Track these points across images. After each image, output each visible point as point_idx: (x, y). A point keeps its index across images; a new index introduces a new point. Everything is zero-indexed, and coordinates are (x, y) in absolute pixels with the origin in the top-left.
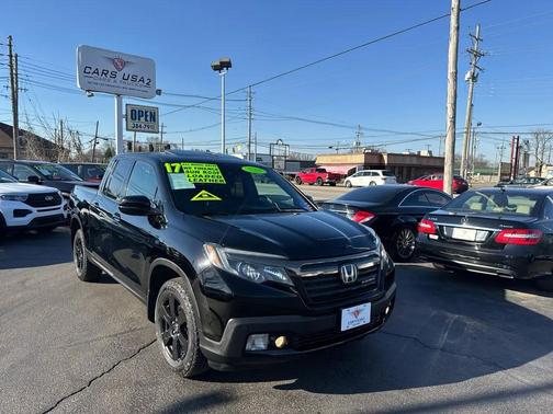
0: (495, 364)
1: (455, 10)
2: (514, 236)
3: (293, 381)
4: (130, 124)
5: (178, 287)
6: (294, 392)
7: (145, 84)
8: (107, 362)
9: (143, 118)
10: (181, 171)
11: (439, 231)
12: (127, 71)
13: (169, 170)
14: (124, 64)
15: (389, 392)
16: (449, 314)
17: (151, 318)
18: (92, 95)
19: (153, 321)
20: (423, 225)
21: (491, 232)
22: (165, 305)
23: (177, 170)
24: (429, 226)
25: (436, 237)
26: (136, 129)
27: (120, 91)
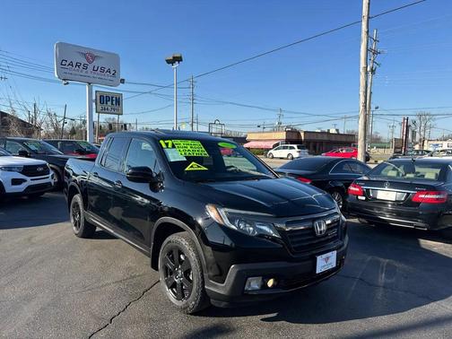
0: (428, 298)
1: (366, 18)
2: (426, 196)
3: (275, 315)
5: (183, 240)
6: (278, 323)
7: (112, 74)
8: (120, 303)
9: (109, 102)
10: (173, 146)
11: (366, 193)
12: (97, 63)
13: (164, 146)
14: (94, 58)
15: (352, 321)
16: (382, 260)
17: (154, 265)
18: (68, 83)
19: (157, 269)
20: (352, 188)
21: (408, 194)
22: (168, 255)
23: (170, 146)
24: (357, 189)
25: (364, 198)
26: (104, 111)
27: (90, 80)
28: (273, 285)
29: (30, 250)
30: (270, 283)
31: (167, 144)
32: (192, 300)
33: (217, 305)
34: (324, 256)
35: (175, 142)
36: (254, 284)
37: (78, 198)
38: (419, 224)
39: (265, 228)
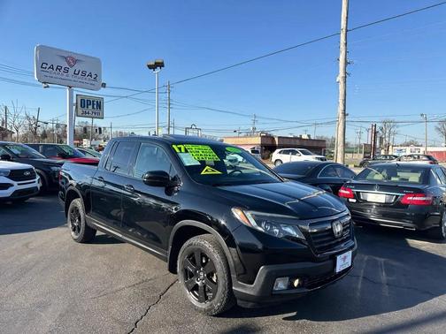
1: (344, 30)
2: (415, 198)
3: (294, 314)
4: (80, 111)
6: (301, 322)
7: (93, 78)
9: (91, 106)
10: (186, 151)
11: (357, 196)
12: (77, 67)
13: (178, 151)
14: (75, 61)
15: (368, 317)
17: (173, 269)
18: (48, 87)
19: (176, 273)
20: (342, 191)
21: (397, 196)
22: (189, 257)
23: (183, 150)
24: (348, 192)
25: (355, 201)
26: (85, 114)
27: (71, 84)
28: (299, 285)
29: (30, 256)
30: (296, 283)
31: (180, 149)
32: (217, 302)
33: (243, 306)
34: (342, 256)
35: (188, 146)
36: (281, 285)
37: (78, 203)
38: (408, 224)
39: (289, 230)
